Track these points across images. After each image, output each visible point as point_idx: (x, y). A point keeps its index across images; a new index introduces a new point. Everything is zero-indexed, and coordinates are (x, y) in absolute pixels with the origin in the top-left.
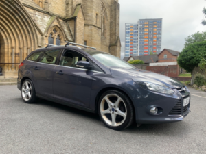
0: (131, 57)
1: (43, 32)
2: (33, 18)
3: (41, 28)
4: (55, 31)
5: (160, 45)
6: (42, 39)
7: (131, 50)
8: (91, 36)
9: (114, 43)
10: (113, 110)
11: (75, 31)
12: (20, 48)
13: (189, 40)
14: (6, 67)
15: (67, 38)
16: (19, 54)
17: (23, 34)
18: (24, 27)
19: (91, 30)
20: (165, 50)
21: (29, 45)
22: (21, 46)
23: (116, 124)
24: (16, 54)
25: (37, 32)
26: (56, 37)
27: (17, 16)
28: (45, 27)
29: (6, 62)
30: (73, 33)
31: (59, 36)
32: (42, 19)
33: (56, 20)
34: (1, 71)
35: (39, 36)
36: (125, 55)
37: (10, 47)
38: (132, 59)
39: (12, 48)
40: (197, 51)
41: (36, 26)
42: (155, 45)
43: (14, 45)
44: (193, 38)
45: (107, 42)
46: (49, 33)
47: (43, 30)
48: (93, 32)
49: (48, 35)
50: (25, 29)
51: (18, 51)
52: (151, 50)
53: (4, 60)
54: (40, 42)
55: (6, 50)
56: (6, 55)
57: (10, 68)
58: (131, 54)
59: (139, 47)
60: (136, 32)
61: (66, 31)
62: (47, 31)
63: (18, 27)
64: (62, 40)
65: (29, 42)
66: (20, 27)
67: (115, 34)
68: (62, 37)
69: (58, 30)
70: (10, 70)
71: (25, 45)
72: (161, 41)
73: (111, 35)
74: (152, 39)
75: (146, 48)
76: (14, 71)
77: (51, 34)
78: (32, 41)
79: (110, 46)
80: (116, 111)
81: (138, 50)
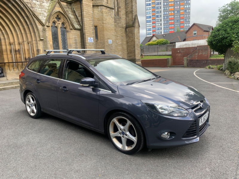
0: (153, 36)
1: (44, 22)
2: (29, 5)
3: (40, 17)
4: (58, 18)
5: (189, 18)
6: (44, 30)
7: (154, 27)
8: (101, 19)
9: (131, 23)
10: (123, 133)
11: (82, 15)
12: (19, 44)
13: (224, 11)
14: (6, 67)
15: (73, 26)
16: (19, 50)
17: (21, 27)
18: (21, 18)
19: (102, 12)
20: (194, 24)
21: (30, 40)
22: (21, 40)
23: (127, 148)
24: (16, 51)
25: (37, 22)
26: (60, 26)
27: (10, 5)
28: (46, 14)
29: (6, 61)
30: (79, 18)
31: (63, 24)
32: (41, 5)
33: (58, 5)
34: (2, 72)
35: (40, 27)
36: (147, 34)
37: (7, 44)
38: (154, 39)
39: (10, 44)
40: (232, 29)
41: (34, 15)
42: (182, 18)
43: (12, 41)
44: (229, 8)
45: (123, 23)
46: (51, 22)
47: (43, 19)
48: (105, 15)
49: (50, 25)
50: (22, 20)
51: (17, 48)
52: (177, 25)
53: (3, 59)
54: (41, 34)
55: (4, 47)
56: (5, 53)
57: (11, 68)
58: (154, 31)
59: (162, 22)
60: (158, 4)
61: (71, 16)
62: (48, 20)
63: (14, 19)
64: (68, 29)
65: (29, 35)
66: (16, 18)
67: (132, 12)
68: (67, 25)
69: (62, 16)
70: (12, 70)
71: (25, 39)
72: (189, 13)
73: (127, 13)
74: (178, 11)
75: (171, 24)
76: (17, 71)
77: (54, 22)
78: (32, 34)
79: (126, 28)
80: (126, 135)
81: (162, 27)
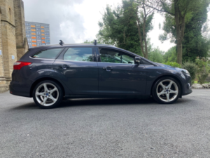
8: (5, 34)
9: (21, 44)
19: (6, 28)
48: (8, 31)
67: (21, 35)
